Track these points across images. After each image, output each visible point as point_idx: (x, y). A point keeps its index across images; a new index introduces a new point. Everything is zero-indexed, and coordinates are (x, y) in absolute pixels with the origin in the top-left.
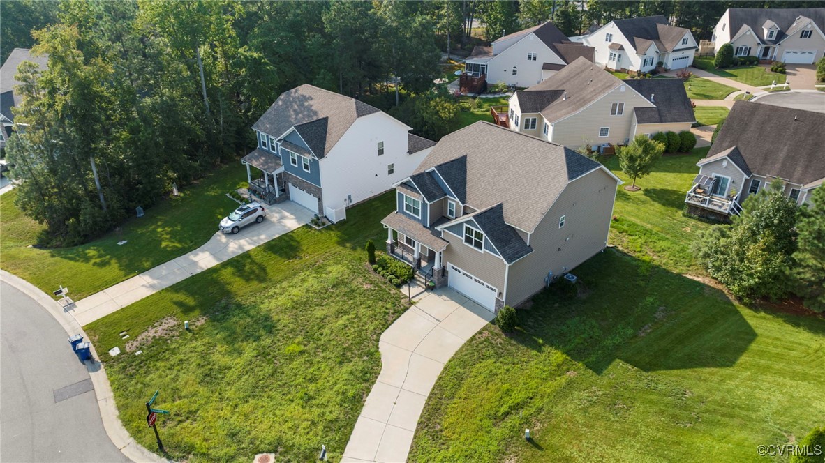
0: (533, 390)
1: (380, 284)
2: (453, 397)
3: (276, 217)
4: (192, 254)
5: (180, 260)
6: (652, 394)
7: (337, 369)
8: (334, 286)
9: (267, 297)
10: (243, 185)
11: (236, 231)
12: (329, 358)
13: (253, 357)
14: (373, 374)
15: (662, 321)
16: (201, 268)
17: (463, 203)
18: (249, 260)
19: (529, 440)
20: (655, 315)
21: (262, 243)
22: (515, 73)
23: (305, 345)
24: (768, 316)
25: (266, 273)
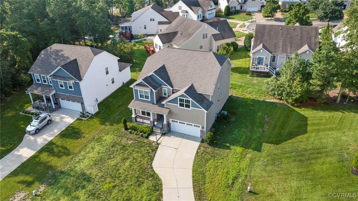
0: (238, 168)
1: (137, 139)
2: (205, 184)
3: (58, 119)
4: (15, 151)
5: (9, 157)
6: (286, 154)
7: (138, 189)
8: (112, 147)
9: (76, 163)
10: (27, 106)
11: (38, 131)
12: (131, 185)
13: (86, 198)
14: (159, 186)
15: (270, 122)
16: (25, 158)
17: (172, 87)
18: (54, 146)
19: (250, 192)
20: (265, 120)
21: (57, 134)
22: (145, 28)
23: (114, 182)
24: (305, 109)
25: (68, 150)
